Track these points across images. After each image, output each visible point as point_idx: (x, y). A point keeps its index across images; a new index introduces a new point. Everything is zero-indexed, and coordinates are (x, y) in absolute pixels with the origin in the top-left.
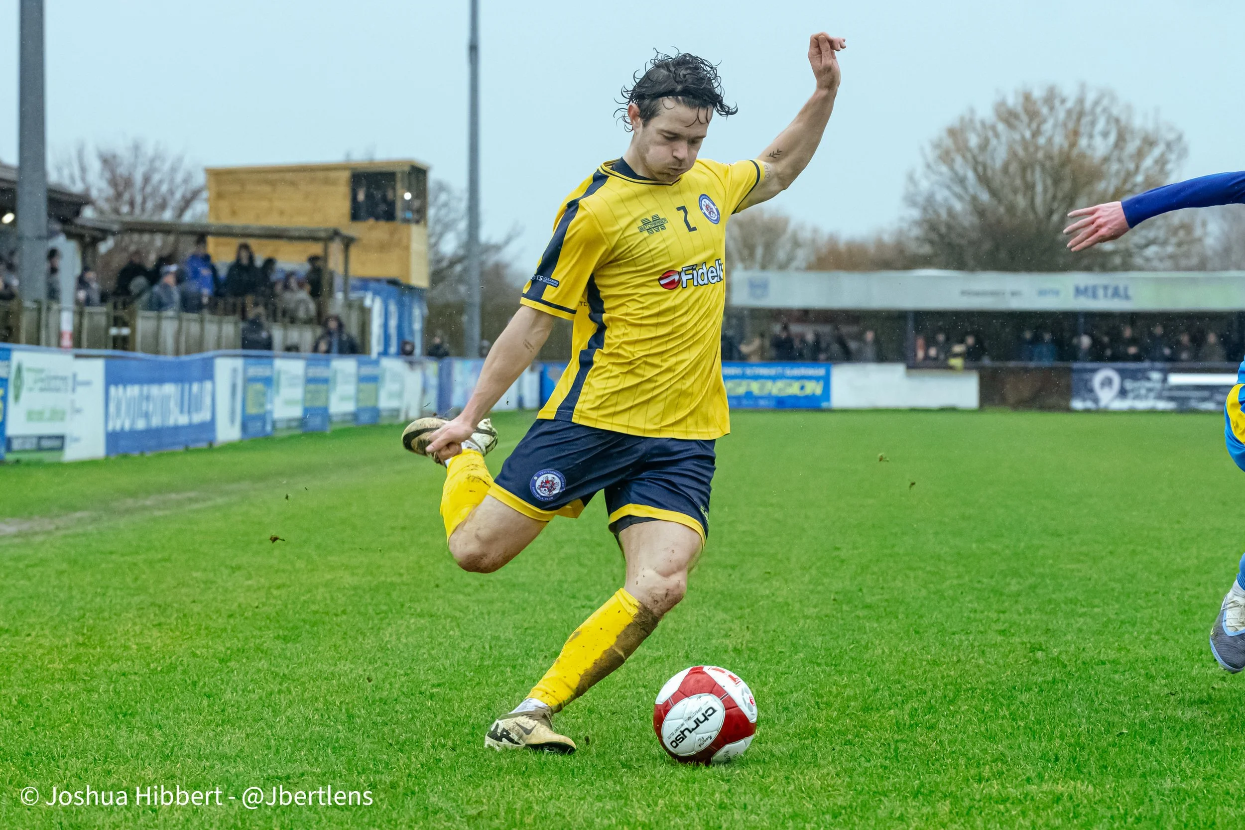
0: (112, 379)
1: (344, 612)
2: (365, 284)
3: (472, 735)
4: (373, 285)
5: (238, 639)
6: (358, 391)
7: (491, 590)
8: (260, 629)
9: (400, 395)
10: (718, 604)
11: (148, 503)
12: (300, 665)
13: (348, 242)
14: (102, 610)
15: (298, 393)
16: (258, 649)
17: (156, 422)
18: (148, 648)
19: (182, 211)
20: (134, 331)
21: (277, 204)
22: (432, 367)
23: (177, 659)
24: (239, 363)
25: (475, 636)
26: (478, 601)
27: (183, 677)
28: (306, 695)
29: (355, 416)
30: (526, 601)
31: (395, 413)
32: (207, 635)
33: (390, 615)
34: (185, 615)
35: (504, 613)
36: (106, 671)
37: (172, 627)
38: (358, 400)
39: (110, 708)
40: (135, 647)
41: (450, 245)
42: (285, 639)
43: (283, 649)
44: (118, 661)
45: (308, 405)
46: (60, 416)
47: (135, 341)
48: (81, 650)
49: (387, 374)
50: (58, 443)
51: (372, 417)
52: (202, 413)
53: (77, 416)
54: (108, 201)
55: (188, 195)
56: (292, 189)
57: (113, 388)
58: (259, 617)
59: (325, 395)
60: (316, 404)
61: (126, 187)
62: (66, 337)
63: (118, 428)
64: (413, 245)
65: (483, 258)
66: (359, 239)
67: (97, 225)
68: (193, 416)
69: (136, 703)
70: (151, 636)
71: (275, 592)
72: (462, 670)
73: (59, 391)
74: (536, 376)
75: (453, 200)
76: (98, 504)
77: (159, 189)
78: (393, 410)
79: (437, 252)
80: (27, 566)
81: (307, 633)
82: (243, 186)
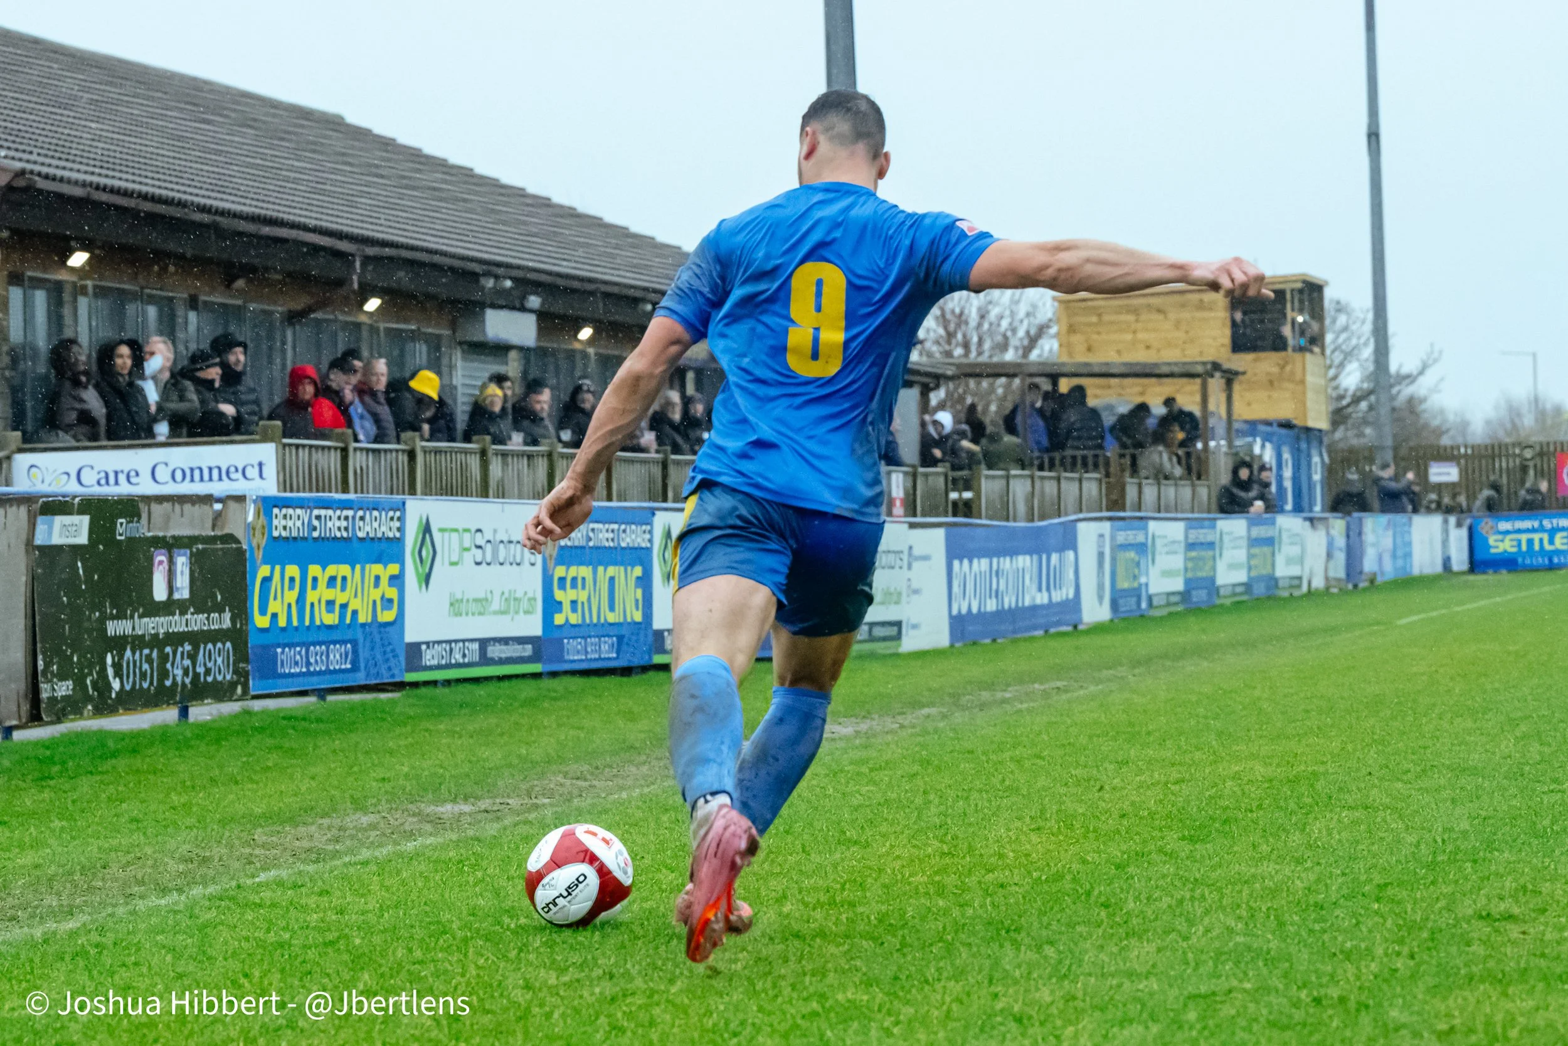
0: (955, 552)
1: (1260, 807)
2: (1253, 427)
3: (1433, 940)
4: (1262, 428)
5: (1135, 842)
6: (1250, 557)
7: (1436, 776)
8: (1161, 830)
9: (1301, 560)
11: (1008, 695)
12: (1213, 868)
13: (1231, 378)
15: (1177, 561)
16: (1161, 851)
17: (1009, 601)
18: (1027, 855)
19: (1028, 350)
21: (1141, 336)
22: (1338, 525)
23: (1064, 866)
24: (1106, 526)
25: (1423, 829)
26: (1422, 790)
27: (1073, 886)
28: (1225, 902)
29: (1248, 586)
30: (1480, 787)
31: (1296, 582)
32: (1097, 839)
33: (1316, 809)
35: (1454, 801)
36: (980, 882)
37: (1054, 830)
38: (1250, 569)
39: (989, 923)
40: (1011, 854)
41: (1352, 378)
42: (1192, 840)
43: (1191, 851)
44: (993, 871)
45: (1190, 575)
46: (895, 598)
47: (980, 509)
48: (947, 860)
49: (1284, 536)
50: (893, 631)
51: (1268, 588)
52: (1064, 590)
53: (915, 597)
54: (937, 342)
55: (1033, 332)
56: (1161, 317)
57: (956, 563)
58: (1157, 816)
59: (1211, 563)
60: (1200, 574)
61: (958, 325)
62: (898, 503)
63: (964, 611)
64: (1310, 379)
65: (1394, 391)
66: (1244, 373)
67: (929, 369)
68: (1053, 593)
69: (1020, 917)
70: (1030, 842)
71: (1173, 788)
72: (1411, 867)
73: (893, 568)
74: (1464, 532)
75: (1354, 323)
76: (947, 699)
77: (999, 325)
78: (1292, 578)
79: (1336, 388)
80: (871, 770)
81: (1217, 830)
82: (1100, 315)
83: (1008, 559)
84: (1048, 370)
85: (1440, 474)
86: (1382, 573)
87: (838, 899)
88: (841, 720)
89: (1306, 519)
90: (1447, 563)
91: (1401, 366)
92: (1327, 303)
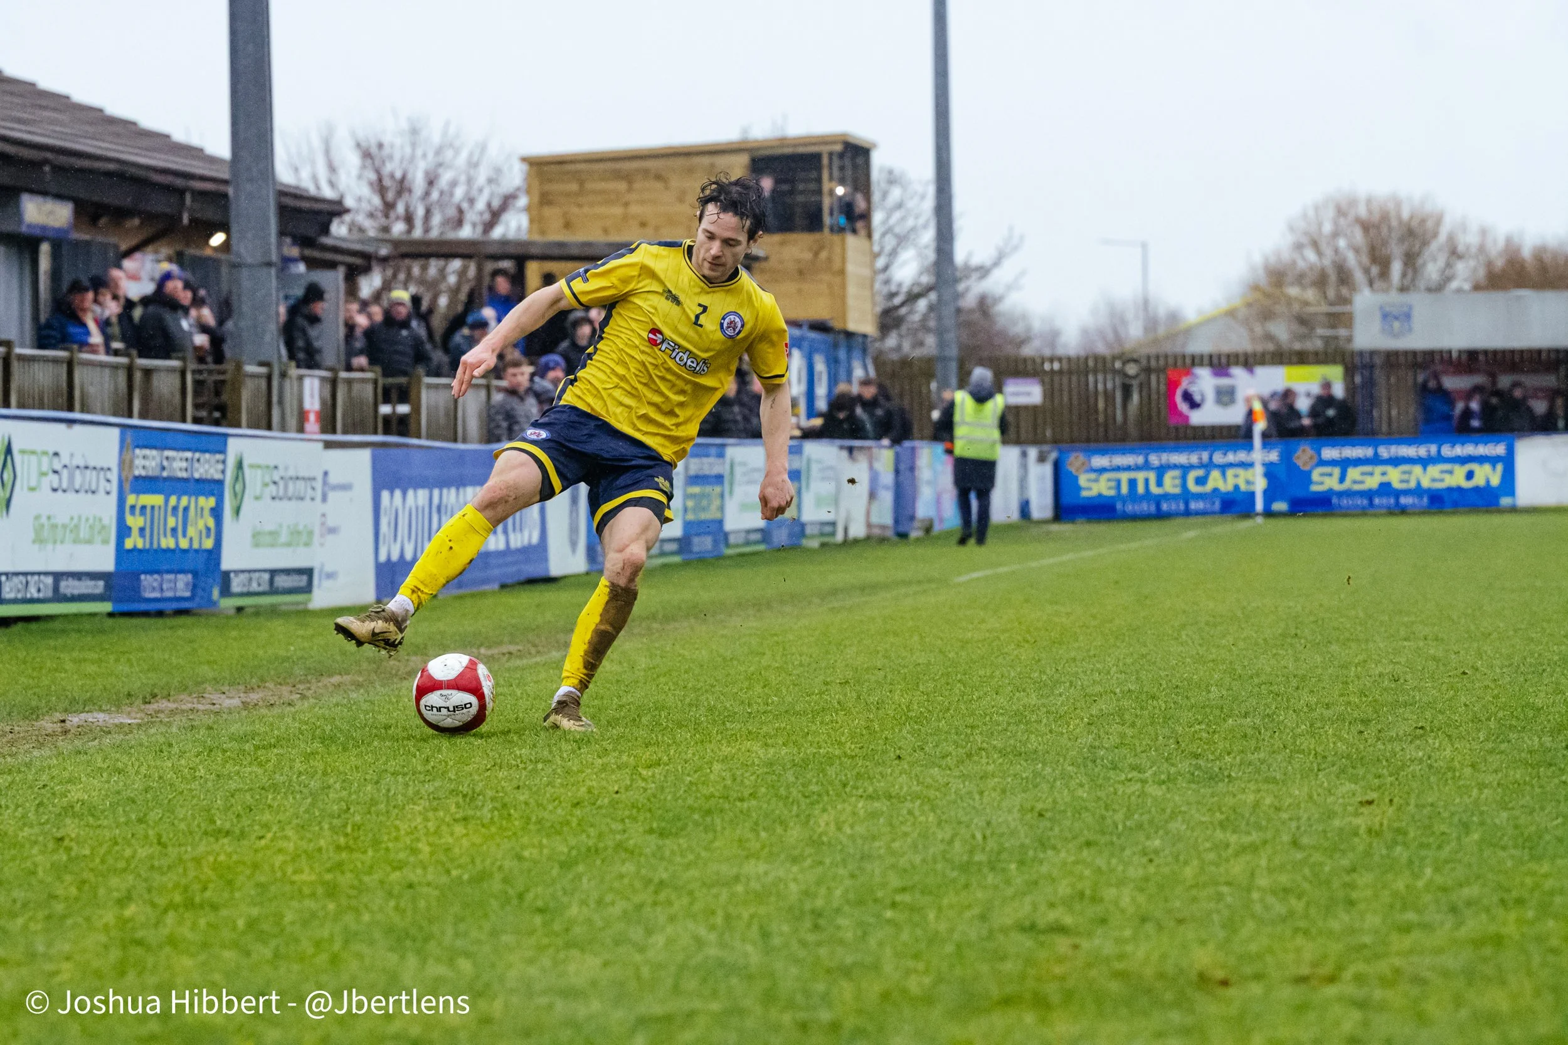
0: (384, 480)
1: (753, 795)
5: (588, 836)
7: (984, 761)
8: (623, 820)
9: (835, 501)
10: (1343, 771)
12: (686, 868)
14: (373, 802)
16: (619, 846)
18: (448, 850)
19: (489, 226)
20: (416, 409)
21: (635, 209)
22: (885, 455)
23: (493, 864)
25: (960, 823)
26: (964, 777)
27: (503, 887)
28: (697, 907)
29: (764, 535)
30: (1036, 774)
31: (828, 529)
32: (539, 831)
33: (826, 798)
34: (504, 806)
35: (1004, 791)
36: (382, 882)
37: (485, 821)
40: (427, 849)
41: (907, 270)
42: (662, 834)
43: (659, 848)
44: (400, 868)
45: (690, 517)
46: (304, 538)
47: (419, 424)
48: (344, 855)
49: (815, 468)
50: (302, 581)
51: (791, 535)
52: (526, 533)
53: (330, 538)
54: (371, 215)
55: (496, 204)
56: (659, 185)
57: (385, 495)
58: (620, 806)
59: (717, 503)
60: (703, 516)
61: (400, 193)
62: (312, 417)
63: (395, 557)
64: (851, 268)
65: (961, 287)
66: (766, 259)
67: (357, 247)
68: (512, 536)
69: (430, 922)
70: (452, 834)
71: (644, 772)
72: (939, 866)
73: (302, 499)
74: (1048, 469)
75: (912, 198)
76: (365, 665)
77: (452, 195)
78: (824, 524)
79: (887, 282)
80: (257, 748)
81: (696, 824)
82: (582, 183)
83: (453, 491)
84: (512, 250)
85: (1017, 394)
86: (941, 520)
87: (197, 899)
88: (225, 688)
89: (842, 448)
90: (1025, 510)
91: (970, 254)
92: (876, 174)
